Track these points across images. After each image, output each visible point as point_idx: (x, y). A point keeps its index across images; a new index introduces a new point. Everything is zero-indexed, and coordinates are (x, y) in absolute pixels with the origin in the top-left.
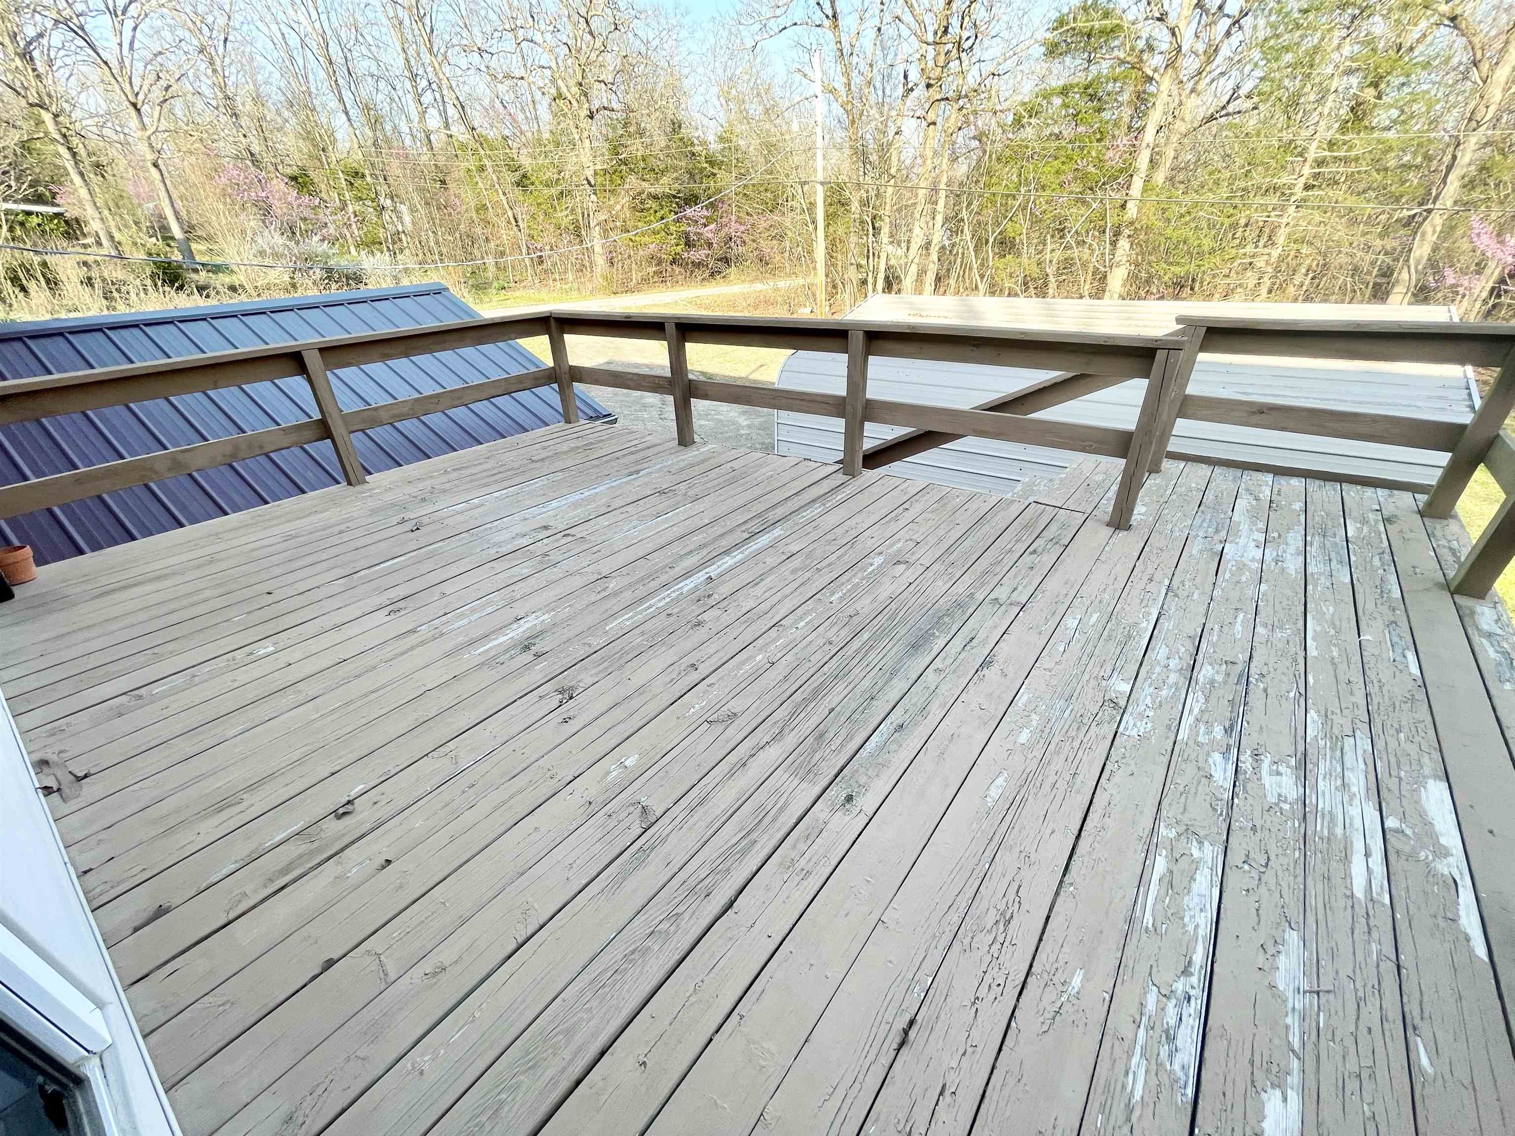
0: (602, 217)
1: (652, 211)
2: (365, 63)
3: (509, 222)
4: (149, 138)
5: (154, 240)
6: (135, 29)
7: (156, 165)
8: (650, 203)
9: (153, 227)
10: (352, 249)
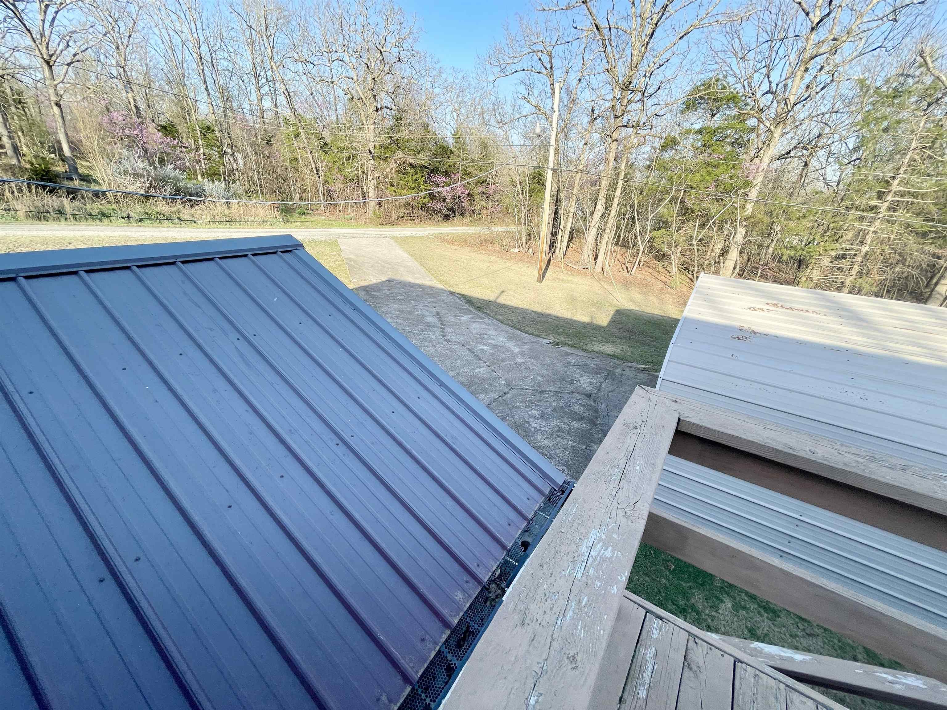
0: (376, 175)
1: (410, 175)
2: (225, 63)
3: (312, 171)
4: (56, 86)
5: (53, 156)
6: (56, 13)
7: (58, 105)
8: (409, 170)
9: (54, 148)
10: (199, 177)
